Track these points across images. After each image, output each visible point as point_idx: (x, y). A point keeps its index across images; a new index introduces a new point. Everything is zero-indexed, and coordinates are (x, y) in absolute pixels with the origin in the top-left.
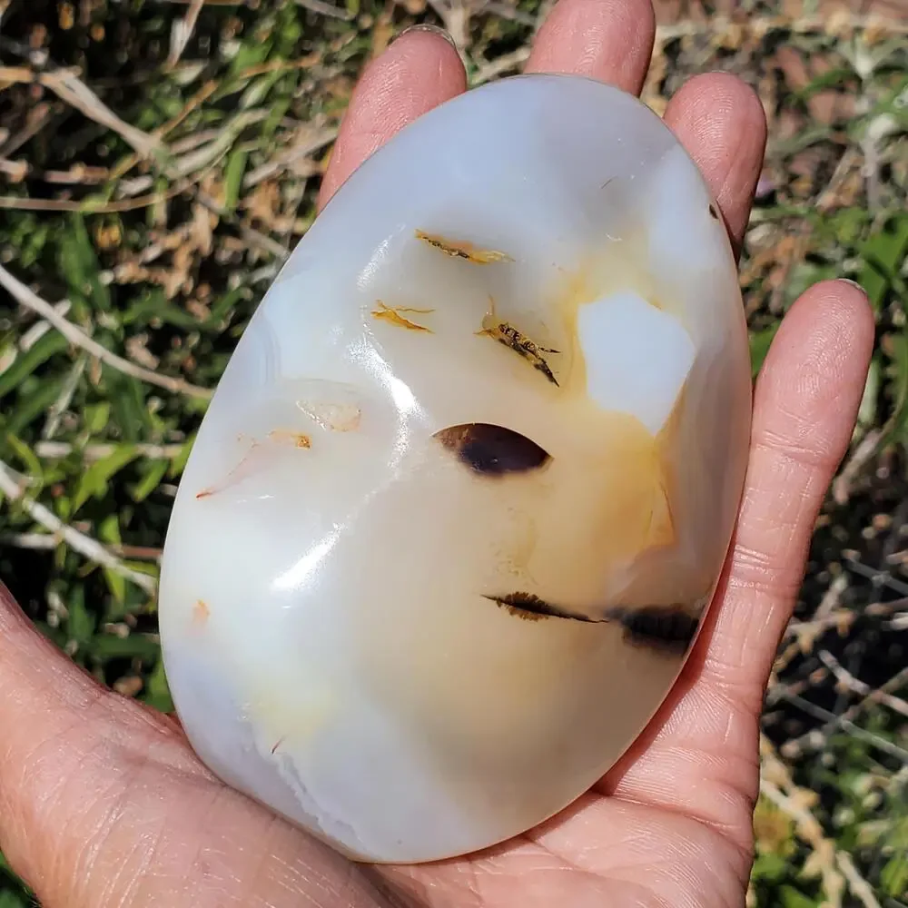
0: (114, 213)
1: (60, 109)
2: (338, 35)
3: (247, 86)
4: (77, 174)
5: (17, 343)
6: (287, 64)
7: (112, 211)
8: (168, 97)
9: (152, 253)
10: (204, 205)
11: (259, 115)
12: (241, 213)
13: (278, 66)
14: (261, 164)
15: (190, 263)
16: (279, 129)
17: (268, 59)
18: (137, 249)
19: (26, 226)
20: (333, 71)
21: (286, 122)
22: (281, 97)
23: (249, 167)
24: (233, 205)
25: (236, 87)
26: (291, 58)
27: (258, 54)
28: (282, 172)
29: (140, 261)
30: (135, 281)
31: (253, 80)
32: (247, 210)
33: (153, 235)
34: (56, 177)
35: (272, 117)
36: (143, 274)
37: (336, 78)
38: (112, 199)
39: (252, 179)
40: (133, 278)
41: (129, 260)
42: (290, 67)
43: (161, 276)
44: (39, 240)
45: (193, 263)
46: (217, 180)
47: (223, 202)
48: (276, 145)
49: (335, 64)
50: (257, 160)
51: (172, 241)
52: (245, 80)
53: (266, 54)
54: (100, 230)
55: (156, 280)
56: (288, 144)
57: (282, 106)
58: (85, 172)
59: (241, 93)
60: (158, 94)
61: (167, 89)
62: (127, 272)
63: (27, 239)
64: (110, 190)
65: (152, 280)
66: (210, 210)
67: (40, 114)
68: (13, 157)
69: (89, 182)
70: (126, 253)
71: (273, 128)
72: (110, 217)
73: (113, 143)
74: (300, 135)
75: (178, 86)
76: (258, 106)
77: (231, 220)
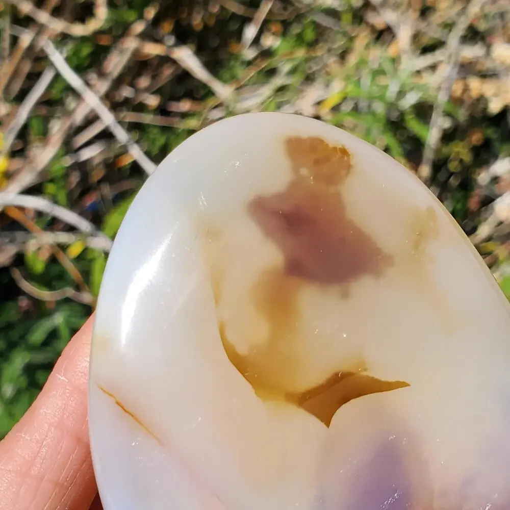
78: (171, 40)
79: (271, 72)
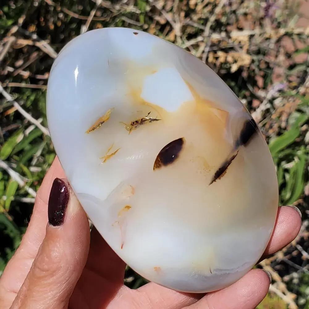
1: (41, 54)
5: (24, 133)
19: (28, 93)
34: (39, 77)
44: (32, 98)
63: (28, 97)
67: (35, 55)
68: (25, 70)
78: (35, 36)
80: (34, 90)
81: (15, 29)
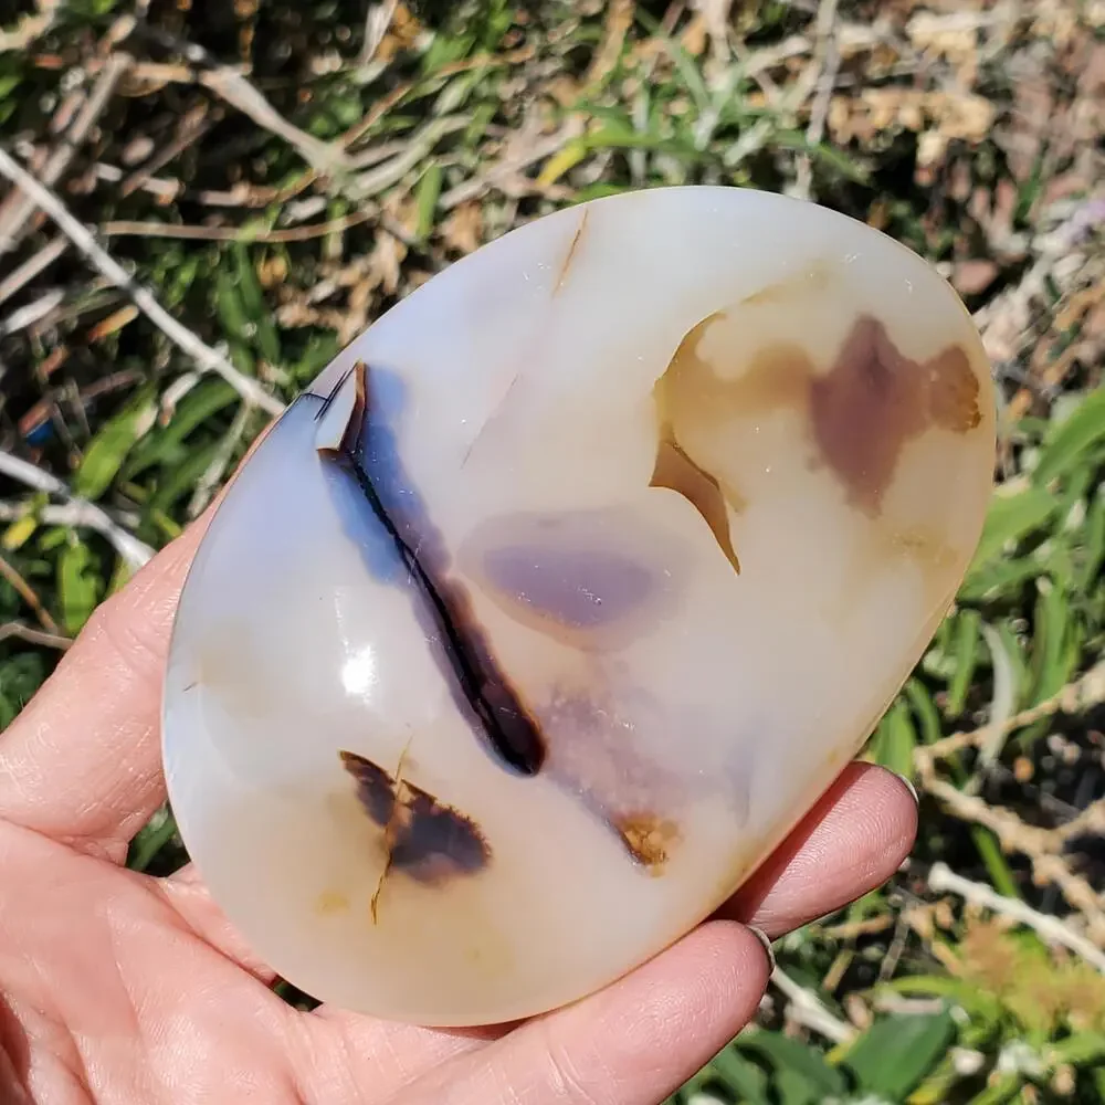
0: (279, 243)
1: (219, 115)
2: (559, 22)
3: (444, 87)
4: (240, 195)
5: (158, 401)
6: (494, 58)
7: (277, 240)
8: (345, 98)
9: (323, 291)
10: (390, 232)
11: (458, 123)
12: (435, 241)
13: (483, 61)
14: (459, 183)
15: (368, 303)
16: (484, 139)
17: (470, 53)
18: (305, 288)
19: (170, 259)
20: (549, 67)
21: (492, 130)
22: (486, 100)
23: (445, 186)
24: (426, 231)
25: (431, 87)
26: (500, 50)
27: (457, 47)
28: (487, 192)
29: (308, 301)
30: (301, 326)
31: (452, 79)
32: (442, 238)
33: (326, 271)
34: (213, 198)
35: (475, 123)
36: (311, 317)
37: (554, 76)
38: (277, 227)
39: (448, 200)
40: (300, 321)
41: (293, 300)
42: (497, 63)
43: (334, 319)
44: (186, 276)
45: (373, 303)
46: (405, 201)
47: (413, 228)
48: (480, 159)
49: (552, 58)
50: (455, 176)
51: (347, 276)
52: (442, 79)
53: (469, 48)
54: (262, 264)
55: (327, 324)
56: (494, 157)
57: (487, 111)
58: (250, 191)
59: (436, 96)
60: (331, 97)
61: (342, 90)
62: (292, 314)
63: (171, 275)
64: (274, 214)
65: (322, 324)
66: (398, 238)
67: (195, 120)
68: (160, 174)
69: (254, 204)
70: (289, 292)
71: (477, 136)
72: (274, 247)
73: (274, 157)
74: (510, 146)
75: (356, 87)
76: (457, 111)
77: (423, 252)
78: (196, 52)
79: (422, 109)
80: (192, 247)
81: (123, 28)
